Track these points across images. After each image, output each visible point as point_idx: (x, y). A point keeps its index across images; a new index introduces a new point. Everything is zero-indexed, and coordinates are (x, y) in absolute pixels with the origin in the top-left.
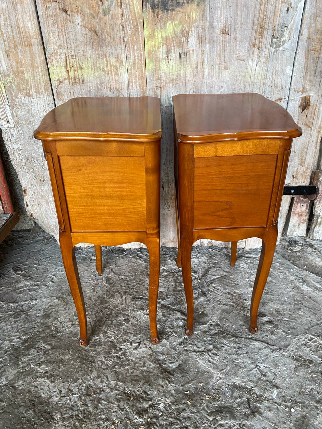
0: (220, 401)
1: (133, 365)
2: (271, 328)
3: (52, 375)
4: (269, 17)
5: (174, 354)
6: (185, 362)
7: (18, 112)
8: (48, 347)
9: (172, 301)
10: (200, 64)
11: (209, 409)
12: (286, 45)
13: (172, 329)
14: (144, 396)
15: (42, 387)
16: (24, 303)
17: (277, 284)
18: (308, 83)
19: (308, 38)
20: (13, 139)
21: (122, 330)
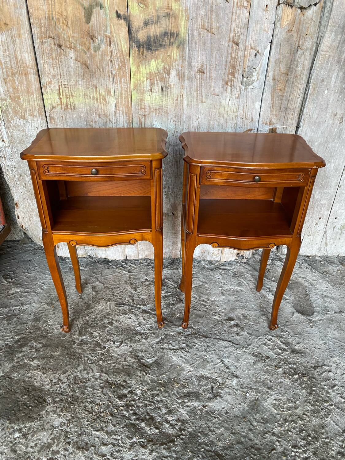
0: (188, 388)
1: (115, 360)
2: (237, 330)
3: (43, 368)
4: (239, 60)
5: (152, 351)
6: (161, 358)
7: (13, 133)
8: (39, 346)
9: (152, 307)
10: (179, 97)
11: (179, 394)
12: (255, 84)
13: (150, 330)
14: (124, 384)
15: (35, 377)
16: (15, 308)
17: (246, 293)
18: (274, 117)
19: (274, 79)
20: (7, 156)
21: (106, 331)
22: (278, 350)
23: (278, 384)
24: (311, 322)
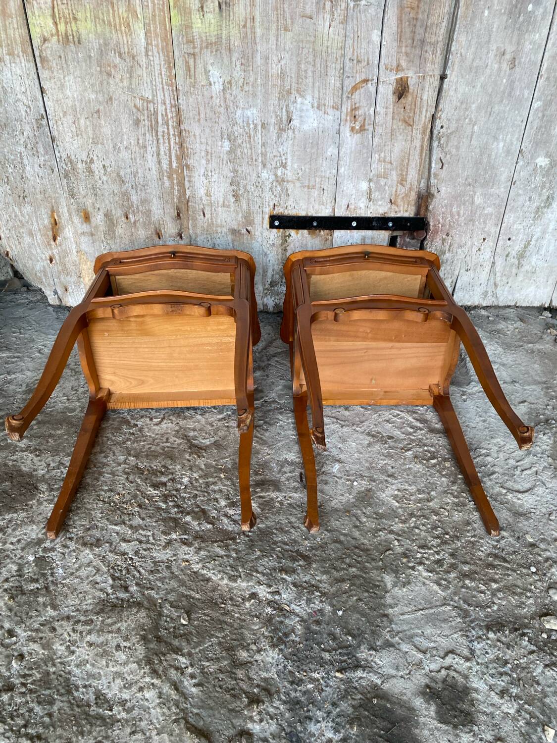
0: (263, 475)
1: (152, 441)
3: (36, 450)
5: (210, 430)
10: (249, 21)
14: (163, 470)
15: (23, 460)
18: (404, 58)
22: (408, 428)
23: (405, 470)
24: (464, 395)
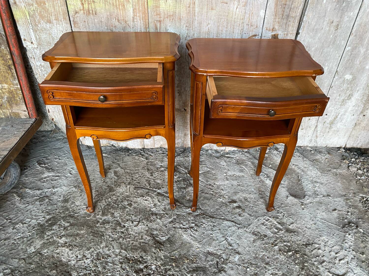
0: (196, 263)
1: (133, 238)
2: (239, 211)
3: (70, 245)
5: (165, 230)
6: (173, 236)
7: (41, 35)
8: (67, 224)
9: (166, 190)
10: (191, 4)
11: (188, 269)
13: (164, 211)
14: (141, 259)
15: (63, 254)
16: (47, 190)
17: (247, 179)
18: (277, 24)
20: (36, 57)
21: (126, 212)
22: (275, 229)
23: (275, 260)
24: (302, 205)
